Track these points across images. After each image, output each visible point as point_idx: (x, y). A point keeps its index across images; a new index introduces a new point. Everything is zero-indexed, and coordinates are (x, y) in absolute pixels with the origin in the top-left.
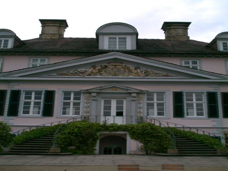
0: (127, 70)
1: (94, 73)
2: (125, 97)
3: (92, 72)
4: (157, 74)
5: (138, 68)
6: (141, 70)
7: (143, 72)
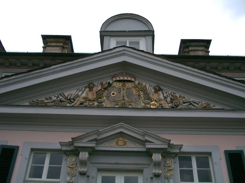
0: (142, 93)
1: (90, 100)
2: (139, 167)
3: (86, 98)
4: (191, 104)
5: (160, 89)
6: (165, 95)
7: (169, 100)
